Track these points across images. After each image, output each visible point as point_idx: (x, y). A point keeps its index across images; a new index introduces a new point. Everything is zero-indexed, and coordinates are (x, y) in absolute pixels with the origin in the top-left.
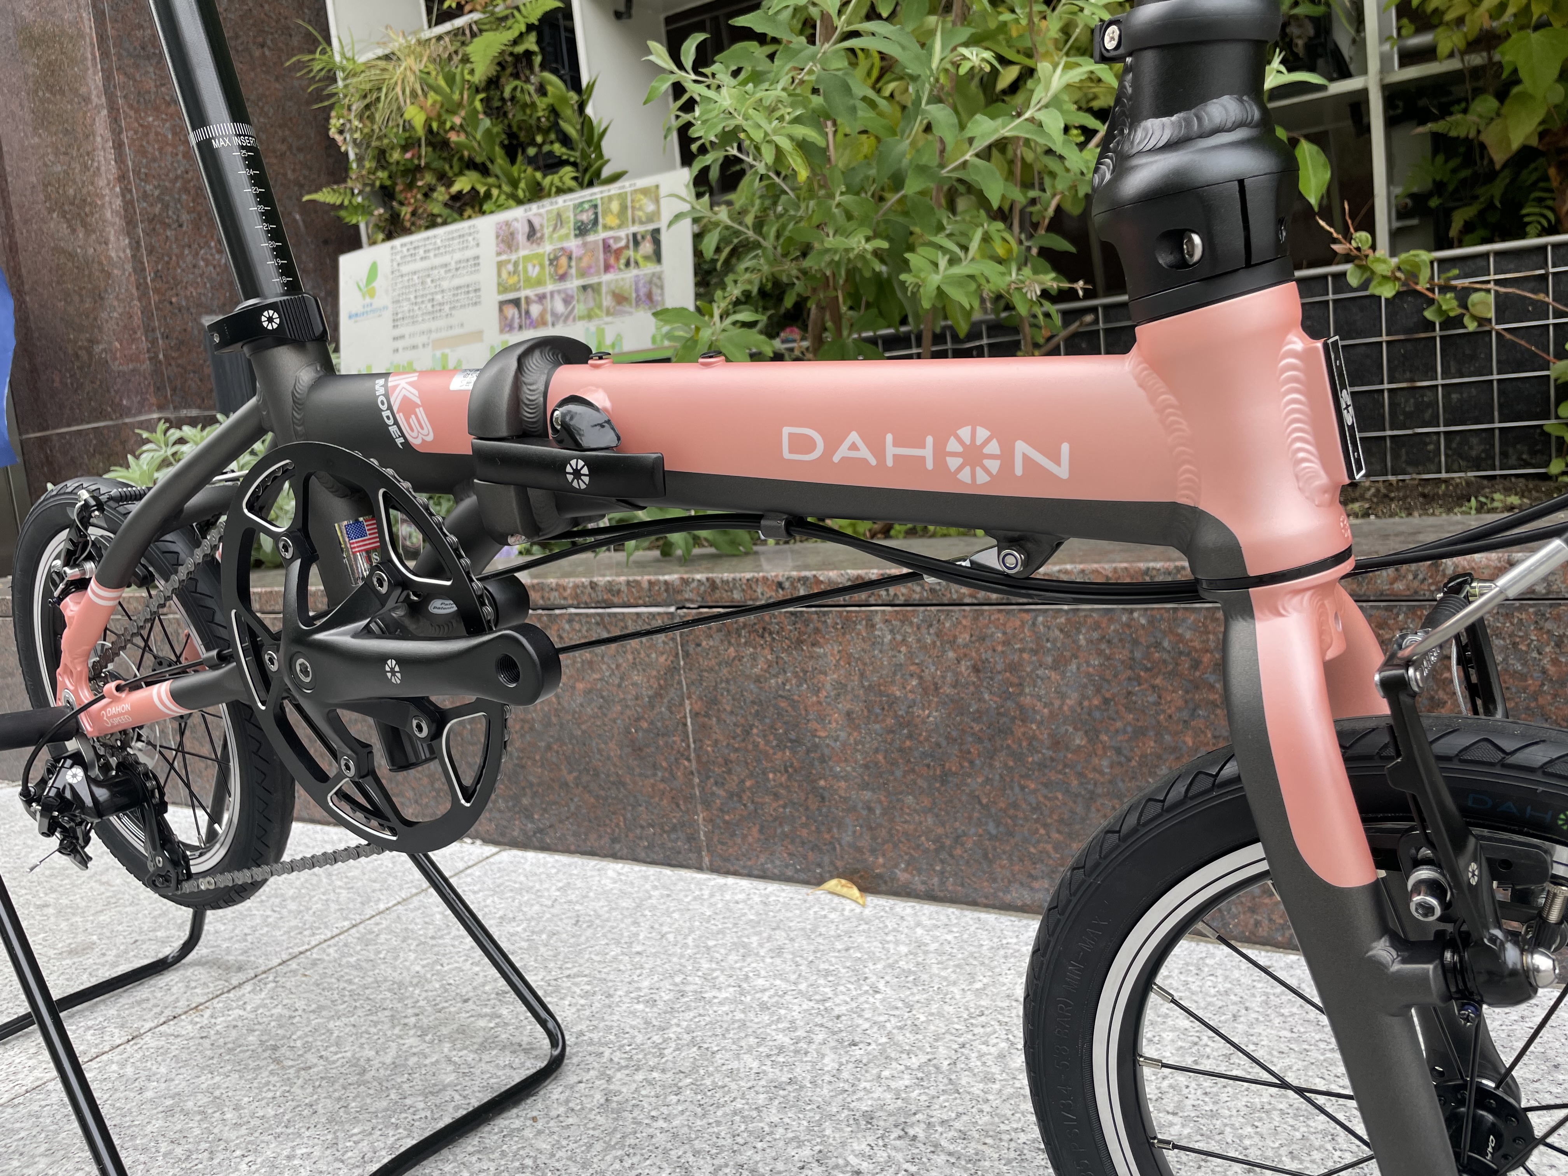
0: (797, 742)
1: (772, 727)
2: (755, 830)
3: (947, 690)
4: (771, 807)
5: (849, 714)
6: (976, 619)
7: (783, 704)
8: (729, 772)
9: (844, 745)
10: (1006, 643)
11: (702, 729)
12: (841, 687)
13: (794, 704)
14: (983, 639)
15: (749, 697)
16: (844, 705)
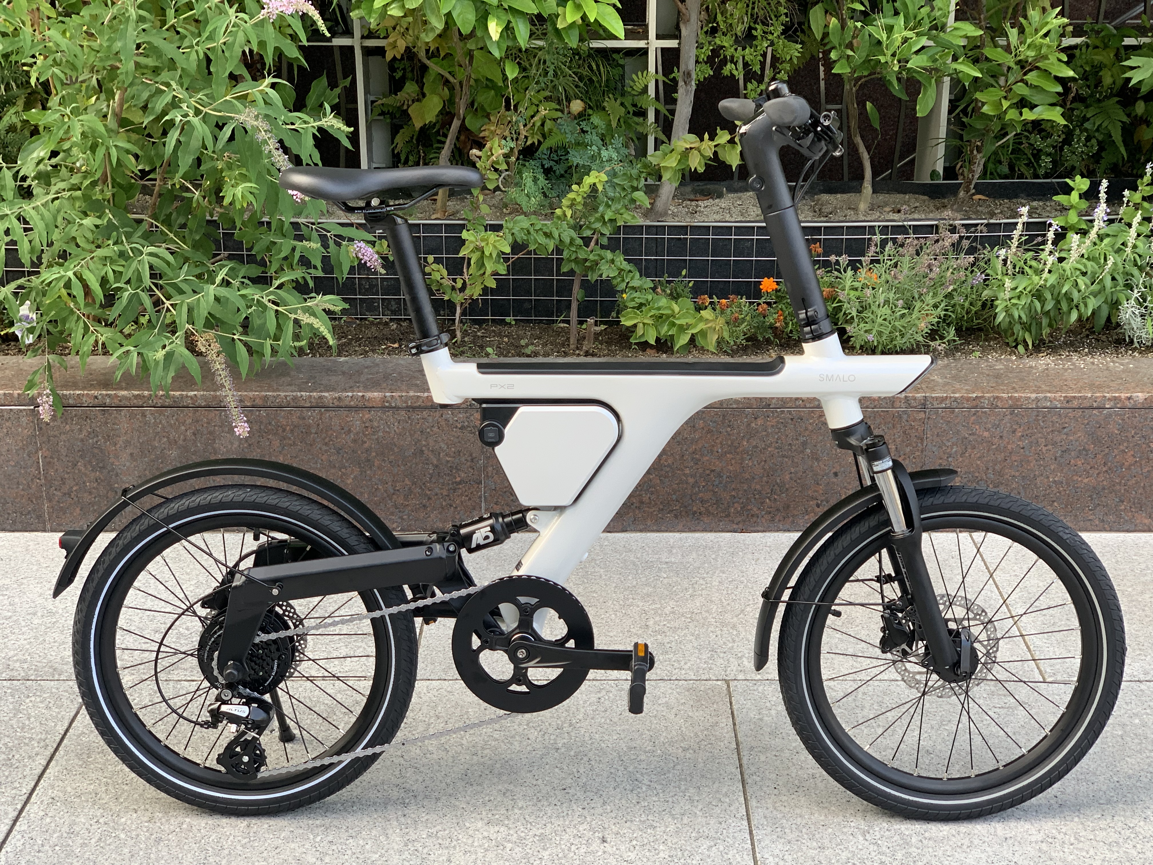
0: (104, 467)
1: (90, 462)
2: (78, 510)
3: (181, 442)
4: (87, 498)
5: (131, 454)
6: (194, 413)
7: (96, 451)
8: (64, 483)
9: (128, 468)
10: (208, 423)
11: (48, 464)
12: (127, 443)
13: (101, 451)
14: (197, 421)
15: (77, 449)
16: (128, 451)
